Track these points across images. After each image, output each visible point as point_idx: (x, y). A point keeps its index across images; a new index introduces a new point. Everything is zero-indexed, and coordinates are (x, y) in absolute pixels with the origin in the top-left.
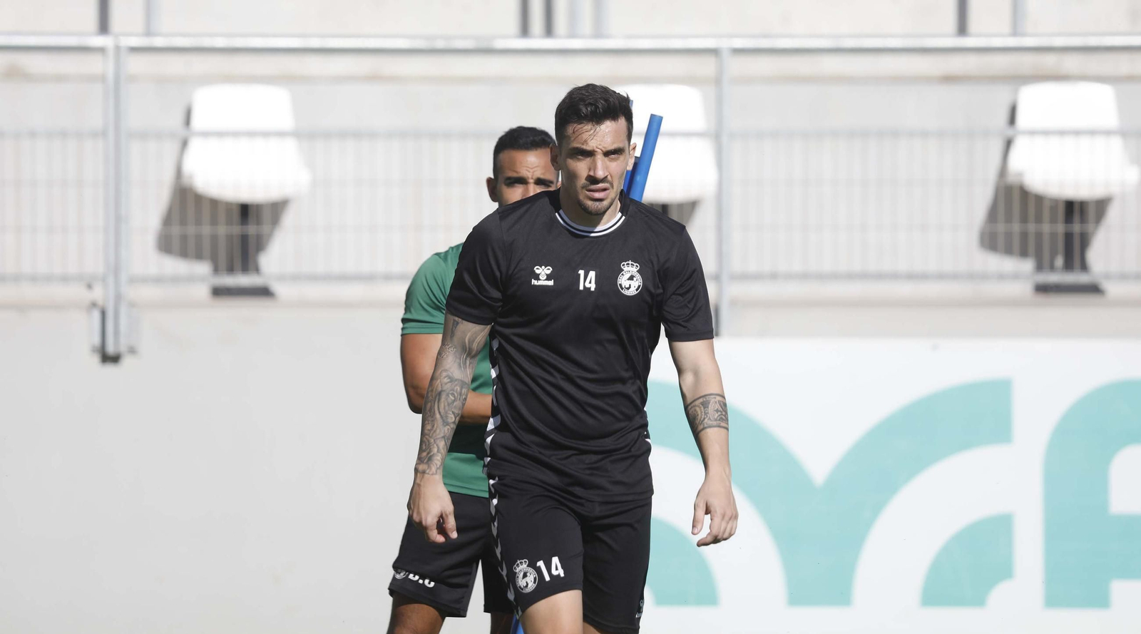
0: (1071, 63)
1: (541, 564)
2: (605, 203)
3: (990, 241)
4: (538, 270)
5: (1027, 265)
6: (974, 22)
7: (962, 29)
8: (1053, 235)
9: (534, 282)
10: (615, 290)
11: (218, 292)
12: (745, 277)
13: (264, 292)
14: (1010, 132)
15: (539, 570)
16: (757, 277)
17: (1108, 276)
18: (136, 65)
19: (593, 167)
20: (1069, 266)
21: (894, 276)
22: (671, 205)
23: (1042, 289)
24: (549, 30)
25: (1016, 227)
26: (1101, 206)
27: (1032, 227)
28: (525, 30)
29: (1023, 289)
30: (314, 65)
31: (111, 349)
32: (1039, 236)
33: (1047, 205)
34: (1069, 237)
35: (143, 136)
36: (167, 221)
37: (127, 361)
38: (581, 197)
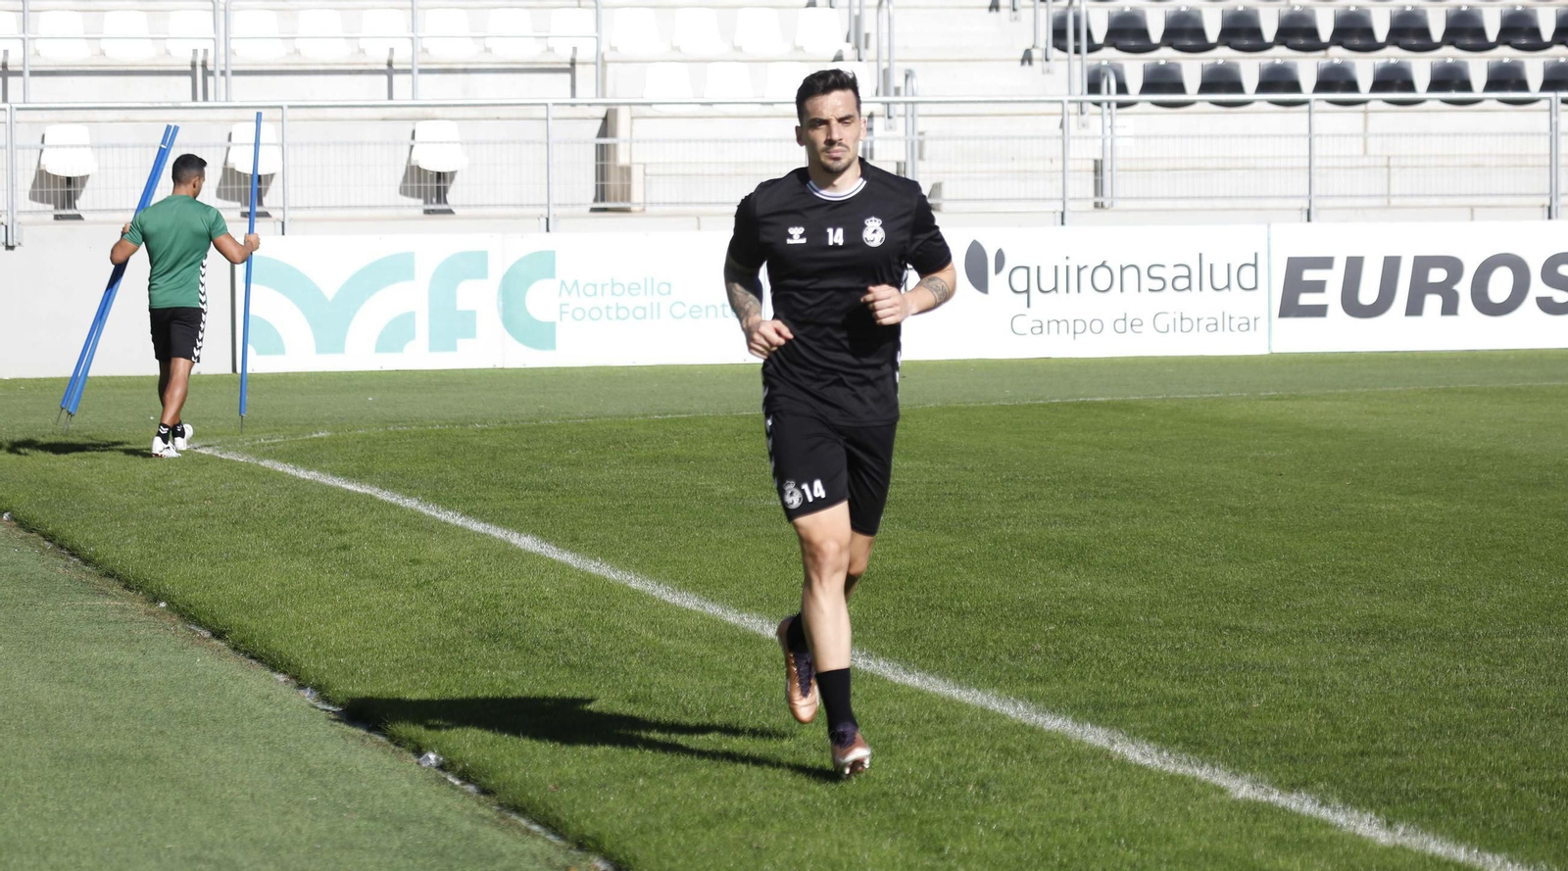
0: (438, 112)
1: (805, 487)
2: (844, 161)
3: (404, 191)
4: (791, 231)
5: (421, 202)
6: (395, 96)
7: (390, 97)
8: (432, 187)
9: (789, 241)
10: (862, 244)
11: (57, 217)
12: (296, 208)
13: (79, 217)
14: (412, 142)
15: (803, 492)
16: (302, 208)
17: (455, 206)
18: (19, 116)
19: (829, 132)
20: (439, 201)
21: (362, 207)
23: (427, 212)
24: (205, 98)
25: (416, 185)
26: (453, 174)
27: (422, 185)
28: (194, 98)
29: (420, 212)
30: (99, 115)
31: (10, 244)
32: (426, 188)
33: (429, 173)
34: (438, 188)
35: (23, 148)
36: (34, 185)
37: (16, 248)
38: (823, 159)
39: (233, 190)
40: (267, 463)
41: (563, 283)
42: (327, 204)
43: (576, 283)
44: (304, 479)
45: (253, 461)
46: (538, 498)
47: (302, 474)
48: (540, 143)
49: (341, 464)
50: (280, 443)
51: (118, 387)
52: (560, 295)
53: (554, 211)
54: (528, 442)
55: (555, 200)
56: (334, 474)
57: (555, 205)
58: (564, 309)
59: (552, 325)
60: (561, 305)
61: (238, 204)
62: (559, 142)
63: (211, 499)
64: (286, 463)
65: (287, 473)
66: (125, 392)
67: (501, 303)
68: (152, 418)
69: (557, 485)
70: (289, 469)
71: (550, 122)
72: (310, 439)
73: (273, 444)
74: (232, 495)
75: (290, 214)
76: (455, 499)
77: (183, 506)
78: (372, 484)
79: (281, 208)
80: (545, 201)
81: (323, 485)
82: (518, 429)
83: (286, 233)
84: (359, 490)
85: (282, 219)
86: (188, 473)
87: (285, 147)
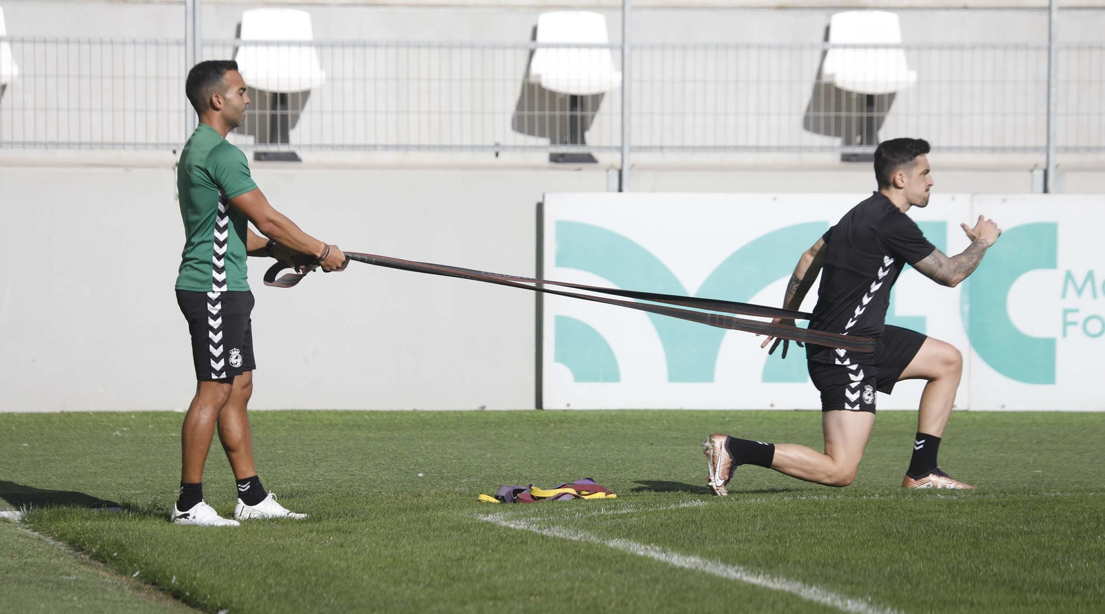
5: (839, 142)
12: (641, 149)
16: (649, 149)
22: (587, 96)
23: (847, 158)
25: (831, 115)
27: (843, 114)
29: (834, 158)
32: (849, 119)
39: (542, 118)
40: (616, 543)
41: (1069, 276)
42: (688, 142)
43: (1090, 276)
44: (682, 568)
45: (594, 539)
46: (1057, 604)
47: (677, 560)
48: (1038, 48)
49: (736, 547)
50: (632, 515)
51: (359, 427)
52: (1064, 296)
53: (1057, 158)
54: (1027, 522)
55: (1059, 140)
56: (726, 561)
57: (1058, 150)
58: (1071, 317)
59: (1050, 344)
60: (1066, 312)
61: (545, 142)
62: (1069, 48)
63: (540, 594)
64: (649, 543)
65: (652, 559)
66: (371, 435)
67: (967, 307)
68: (420, 475)
69: (1085, 587)
70: (655, 553)
71: (1055, 15)
72: (677, 510)
73: (621, 516)
74: (572, 589)
75: (631, 158)
76: (925, 602)
77: (499, 604)
78: (788, 576)
79: (617, 148)
80: (1043, 143)
81: (711, 577)
82: (1008, 503)
83: (625, 187)
84: (770, 585)
85: (618, 166)
86: (497, 556)
87: (627, 50)
